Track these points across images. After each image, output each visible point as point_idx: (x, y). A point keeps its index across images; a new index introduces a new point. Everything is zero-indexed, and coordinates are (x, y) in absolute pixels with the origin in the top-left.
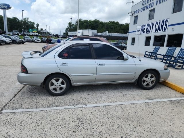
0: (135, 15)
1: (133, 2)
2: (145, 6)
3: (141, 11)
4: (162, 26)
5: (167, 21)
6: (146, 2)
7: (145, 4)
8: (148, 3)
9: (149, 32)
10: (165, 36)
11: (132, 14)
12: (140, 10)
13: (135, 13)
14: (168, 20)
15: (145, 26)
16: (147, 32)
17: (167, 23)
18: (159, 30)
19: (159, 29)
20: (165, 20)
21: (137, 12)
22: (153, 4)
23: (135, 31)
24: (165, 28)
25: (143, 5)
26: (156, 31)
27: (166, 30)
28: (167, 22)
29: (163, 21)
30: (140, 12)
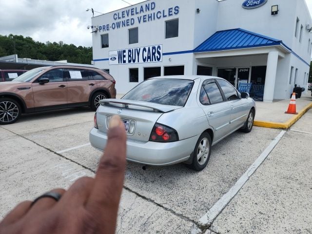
0: (103, 32)
1: (92, 9)
2: (118, 20)
3: (113, 28)
4: (154, 54)
5: (159, 47)
6: (121, 16)
7: (119, 18)
8: (123, 17)
9: (134, 61)
10: (159, 68)
11: (95, 29)
12: (111, 25)
13: (100, 29)
14: (161, 46)
15: (124, 51)
16: (130, 61)
17: (161, 51)
18: (149, 60)
19: (149, 57)
20: (156, 47)
21: (106, 27)
22: (132, 21)
23: (108, 59)
24: (159, 57)
25: (115, 19)
26: (144, 60)
27: (161, 60)
28: (160, 49)
29: (154, 48)
30: (111, 29)
